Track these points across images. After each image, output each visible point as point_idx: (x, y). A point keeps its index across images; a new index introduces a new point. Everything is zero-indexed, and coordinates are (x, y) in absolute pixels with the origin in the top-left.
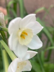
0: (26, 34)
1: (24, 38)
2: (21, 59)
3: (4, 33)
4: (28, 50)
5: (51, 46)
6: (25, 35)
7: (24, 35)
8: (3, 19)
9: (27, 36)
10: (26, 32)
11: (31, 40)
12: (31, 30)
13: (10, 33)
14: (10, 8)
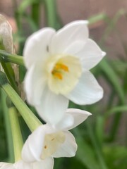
0: (66, 69)
1: (61, 78)
2: (54, 126)
3: (13, 70)
4: (69, 108)
5: (120, 103)
6: (63, 71)
7: (59, 70)
8: (10, 37)
9: (66, 73)
10: (64, 64)
11: (76, 82)
12: (78, 59)
13: (27, 64)
14: (25, 15)
